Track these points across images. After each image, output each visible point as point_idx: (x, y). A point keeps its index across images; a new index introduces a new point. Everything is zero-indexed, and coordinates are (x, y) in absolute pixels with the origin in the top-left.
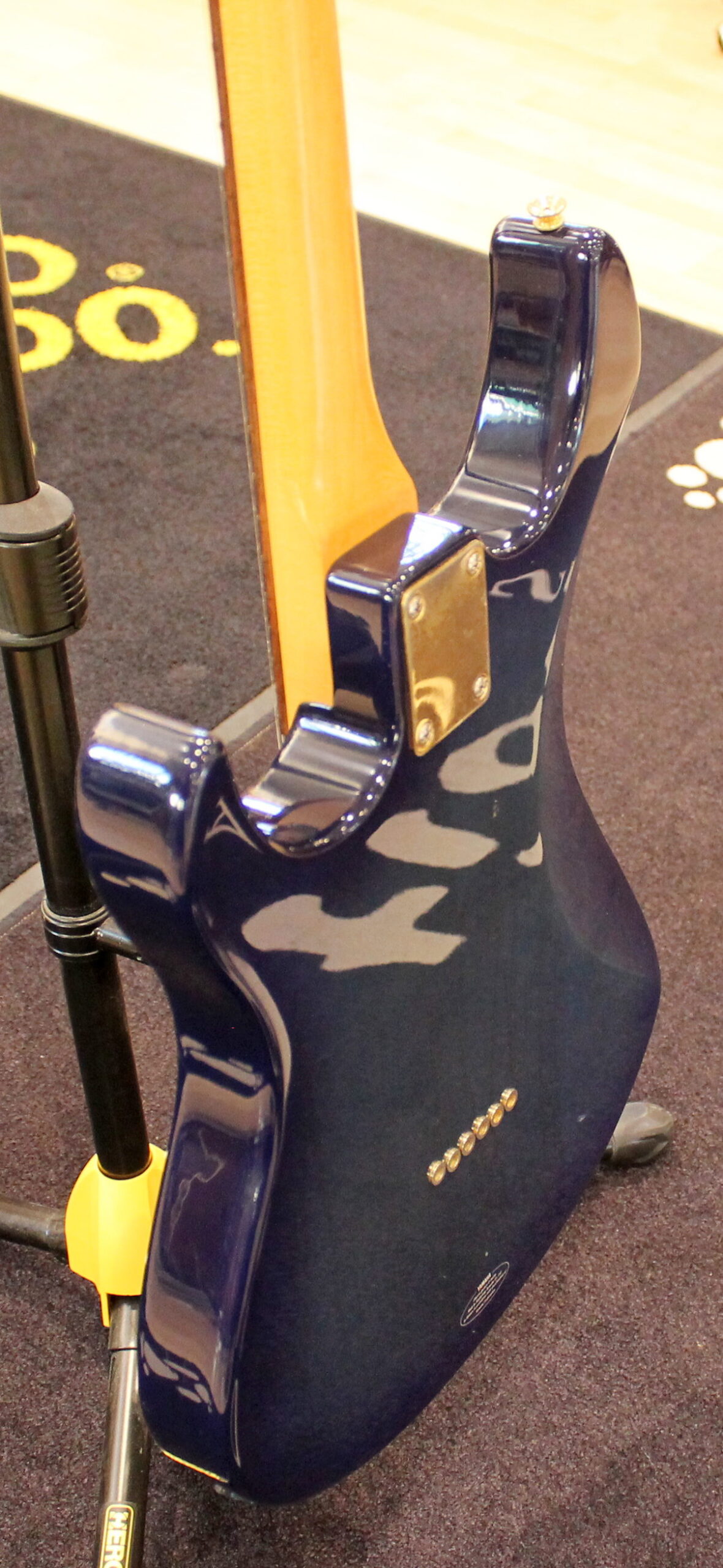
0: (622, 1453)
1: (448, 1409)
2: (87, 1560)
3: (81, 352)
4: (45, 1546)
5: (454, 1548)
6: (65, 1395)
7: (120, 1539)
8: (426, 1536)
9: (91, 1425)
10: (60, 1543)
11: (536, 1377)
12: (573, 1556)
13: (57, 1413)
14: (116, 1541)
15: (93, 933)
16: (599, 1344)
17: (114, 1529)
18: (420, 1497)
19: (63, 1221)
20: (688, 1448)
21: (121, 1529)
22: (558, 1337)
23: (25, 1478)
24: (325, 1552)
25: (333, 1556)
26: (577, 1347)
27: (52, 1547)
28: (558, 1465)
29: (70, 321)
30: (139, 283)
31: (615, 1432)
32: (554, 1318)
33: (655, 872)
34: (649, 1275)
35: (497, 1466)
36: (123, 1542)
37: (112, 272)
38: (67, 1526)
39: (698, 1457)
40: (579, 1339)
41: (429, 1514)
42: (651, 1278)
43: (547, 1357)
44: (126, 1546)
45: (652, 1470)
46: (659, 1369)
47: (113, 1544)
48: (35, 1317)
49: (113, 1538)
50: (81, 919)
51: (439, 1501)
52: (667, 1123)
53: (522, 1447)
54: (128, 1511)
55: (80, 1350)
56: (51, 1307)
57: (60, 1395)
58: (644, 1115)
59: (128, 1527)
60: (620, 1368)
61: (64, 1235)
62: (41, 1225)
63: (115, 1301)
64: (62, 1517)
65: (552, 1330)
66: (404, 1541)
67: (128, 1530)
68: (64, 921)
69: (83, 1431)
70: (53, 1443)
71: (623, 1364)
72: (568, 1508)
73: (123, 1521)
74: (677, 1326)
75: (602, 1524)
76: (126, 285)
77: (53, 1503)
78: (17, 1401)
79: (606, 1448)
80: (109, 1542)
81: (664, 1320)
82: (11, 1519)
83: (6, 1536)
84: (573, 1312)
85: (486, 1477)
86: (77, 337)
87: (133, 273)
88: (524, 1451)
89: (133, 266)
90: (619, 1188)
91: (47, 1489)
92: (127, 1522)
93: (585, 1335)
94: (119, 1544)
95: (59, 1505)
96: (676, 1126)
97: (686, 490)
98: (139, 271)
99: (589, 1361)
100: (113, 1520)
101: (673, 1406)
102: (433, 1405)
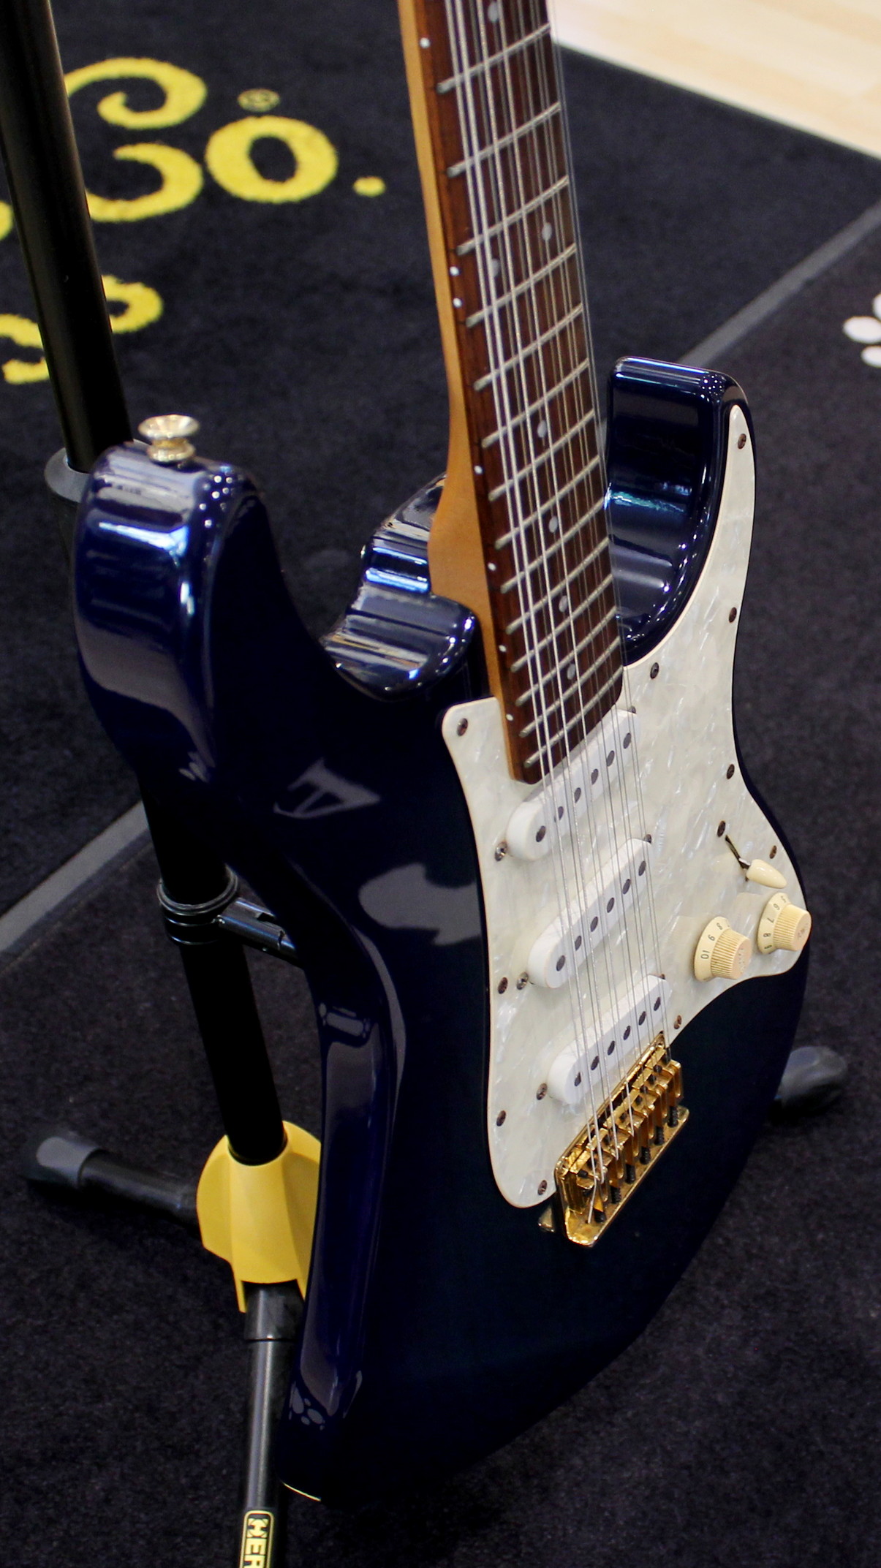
0: (791, 1435)
1: (607, 1388)
2: (227, 1559)
3: (212, 192)
4: (182, 1544)
5: (613, 1541)
6: (202, 1377)
7: (260, 1547)
8: (583, 1528)
9: (228, 1409)
10: (198, 1541)
11: (700, 1351)
12: (738, 1549)
13: (194, 1397)
14: (256, 1550)
15: (214, 920)
16: (767, 1315)
17: (254, 1537)
18: (578, 1485)
19: (193, 1196)
20: (860, 1428)
21: (260, 1537)
22: (723, 1307)
23: (160, 1469)
24: (478, 1548)
25: (486, 1551)
26: (744, 1318)
27: (190, 1545)
28: (723, 1449)
29: (199, 155)
30: (275, 112)
31: (783, 1411)
32: (719, 1285)
33: (829, 782)
34: (820, 1236)
35: (658, 1450)
36: (263, 1552)
37: (245, 100)
38: (206, 1521)
39: (870, 1438)
40: (745, 1308)
41: (586, 1505)
42: (823, 1241)
43: (711, 1329)
44: (266, 1555)
45: (821, 1453)
46: (830, 1342)
47: (253, 1553)
48: (170, 1291)
49: (252, 1547)
50: (201, 906)
51: (597, 1489)
52: (840, 1070)
53: (685, 1429)
54: (267, 1517)
55: (217, 1327)
56: (185, 1279)
57: (196, 1377)
58: (816, 1063)
59: (268, 1535)
60: (789, 1339)
61: (195, 1211)
62: (174, 1197)
63: (251, 1288)
64: (201, 1512)
65: (717, 1299)
66: (560, 1533)
67: (267, 1538)
68: (182, 909)
69: (222, 1417)
70: (189, 1431)
71: (792, 1336)
72: (733, 1495)
73: (263, 1529)
74: (849, 1293)
75: (768, 1513)
76: (259, 114)
77: (190, 1497)
78: (152, 1384)
79: (773, 1430)
80: (248, 1551)
81: (836, 1287)
82: (147, 1514)
83: (142, 1533)
84: (739, 1278)
85: (647, 1463)
86: (207, 177)
87: (266, 100)
88: (687, 1434)
89: (267, 92)
90: (788, 1140)
91: (184, 1481)
92: (266, 1529)
93: (753, 1304)
94: (258, 1554)
95: (196, 1499)
96: (851, 1070)
97: (863, 346)
98: (273, 98)
99: (756, 1333)
100: (252, 1527)
101: (844, 1382)
102: (592, 1384)
